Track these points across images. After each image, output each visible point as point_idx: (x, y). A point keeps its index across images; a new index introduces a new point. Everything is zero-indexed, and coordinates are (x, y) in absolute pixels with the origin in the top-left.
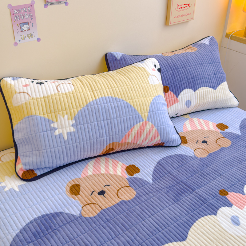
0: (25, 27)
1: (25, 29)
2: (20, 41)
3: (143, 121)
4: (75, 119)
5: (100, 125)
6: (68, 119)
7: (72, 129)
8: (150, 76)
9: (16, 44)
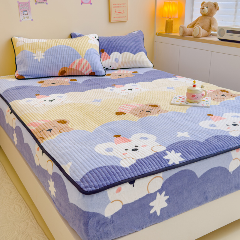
0: (25, 13)
1: (25, 14)
2: (23, 19)
3: (81, 58)
4: (45, 53)
5: (57, 57)
6: (41, 53)
7: (43, 57)
8: (90, 40)
9: (21, 21)
